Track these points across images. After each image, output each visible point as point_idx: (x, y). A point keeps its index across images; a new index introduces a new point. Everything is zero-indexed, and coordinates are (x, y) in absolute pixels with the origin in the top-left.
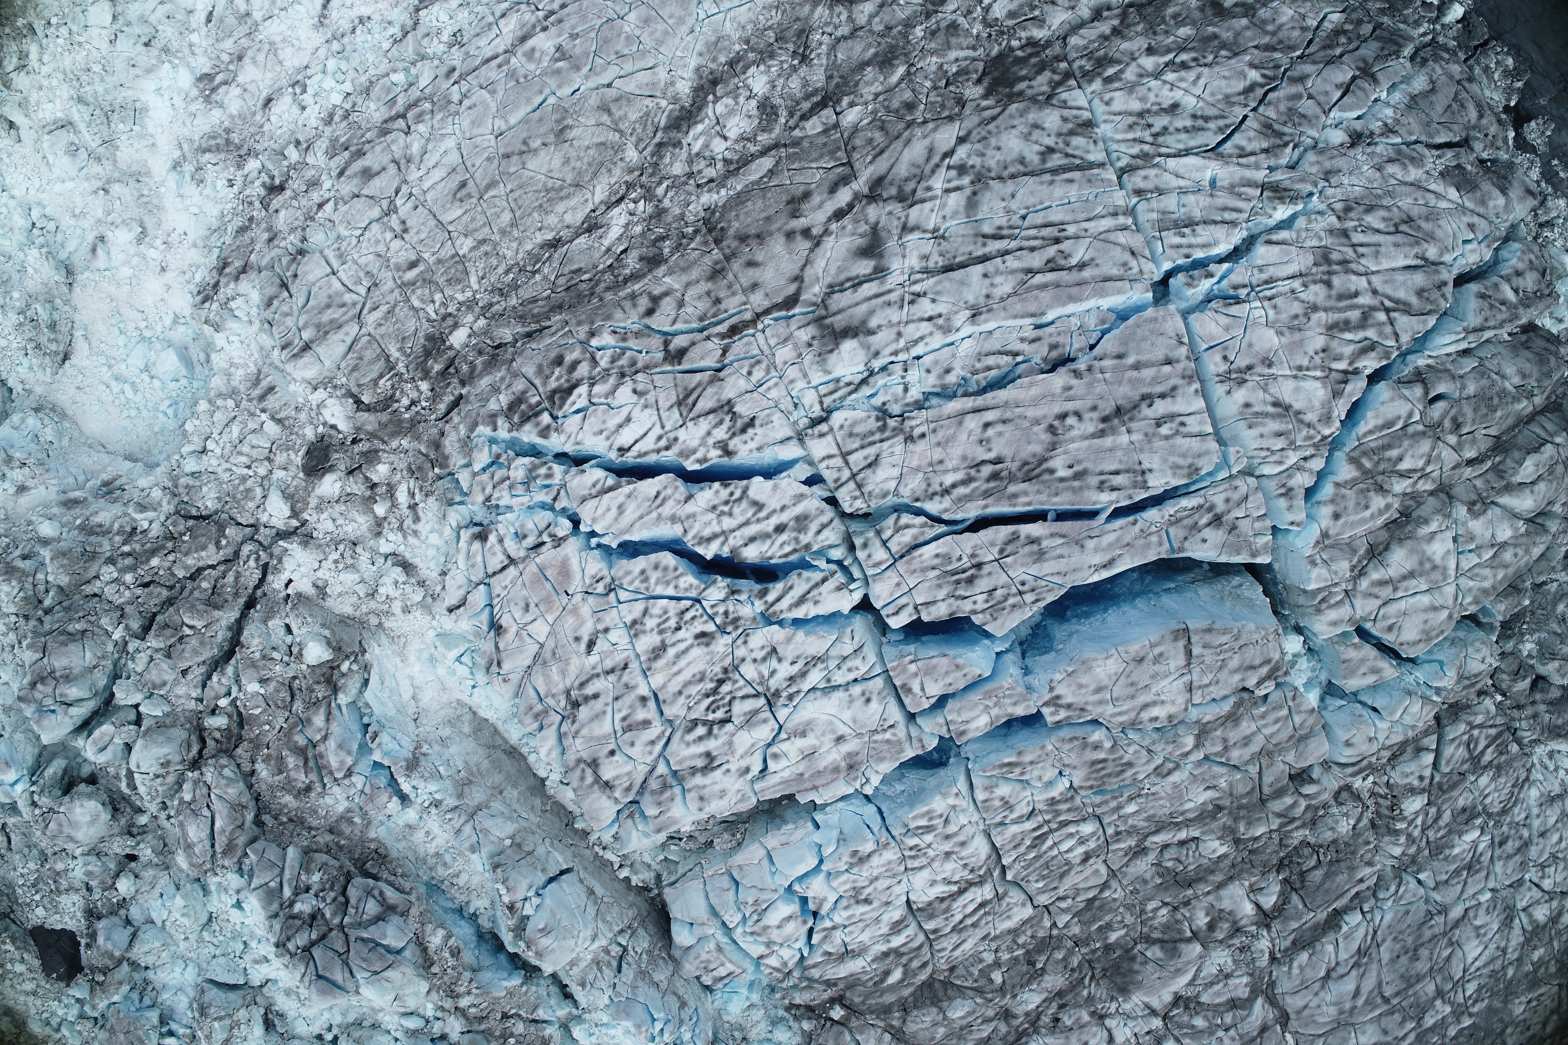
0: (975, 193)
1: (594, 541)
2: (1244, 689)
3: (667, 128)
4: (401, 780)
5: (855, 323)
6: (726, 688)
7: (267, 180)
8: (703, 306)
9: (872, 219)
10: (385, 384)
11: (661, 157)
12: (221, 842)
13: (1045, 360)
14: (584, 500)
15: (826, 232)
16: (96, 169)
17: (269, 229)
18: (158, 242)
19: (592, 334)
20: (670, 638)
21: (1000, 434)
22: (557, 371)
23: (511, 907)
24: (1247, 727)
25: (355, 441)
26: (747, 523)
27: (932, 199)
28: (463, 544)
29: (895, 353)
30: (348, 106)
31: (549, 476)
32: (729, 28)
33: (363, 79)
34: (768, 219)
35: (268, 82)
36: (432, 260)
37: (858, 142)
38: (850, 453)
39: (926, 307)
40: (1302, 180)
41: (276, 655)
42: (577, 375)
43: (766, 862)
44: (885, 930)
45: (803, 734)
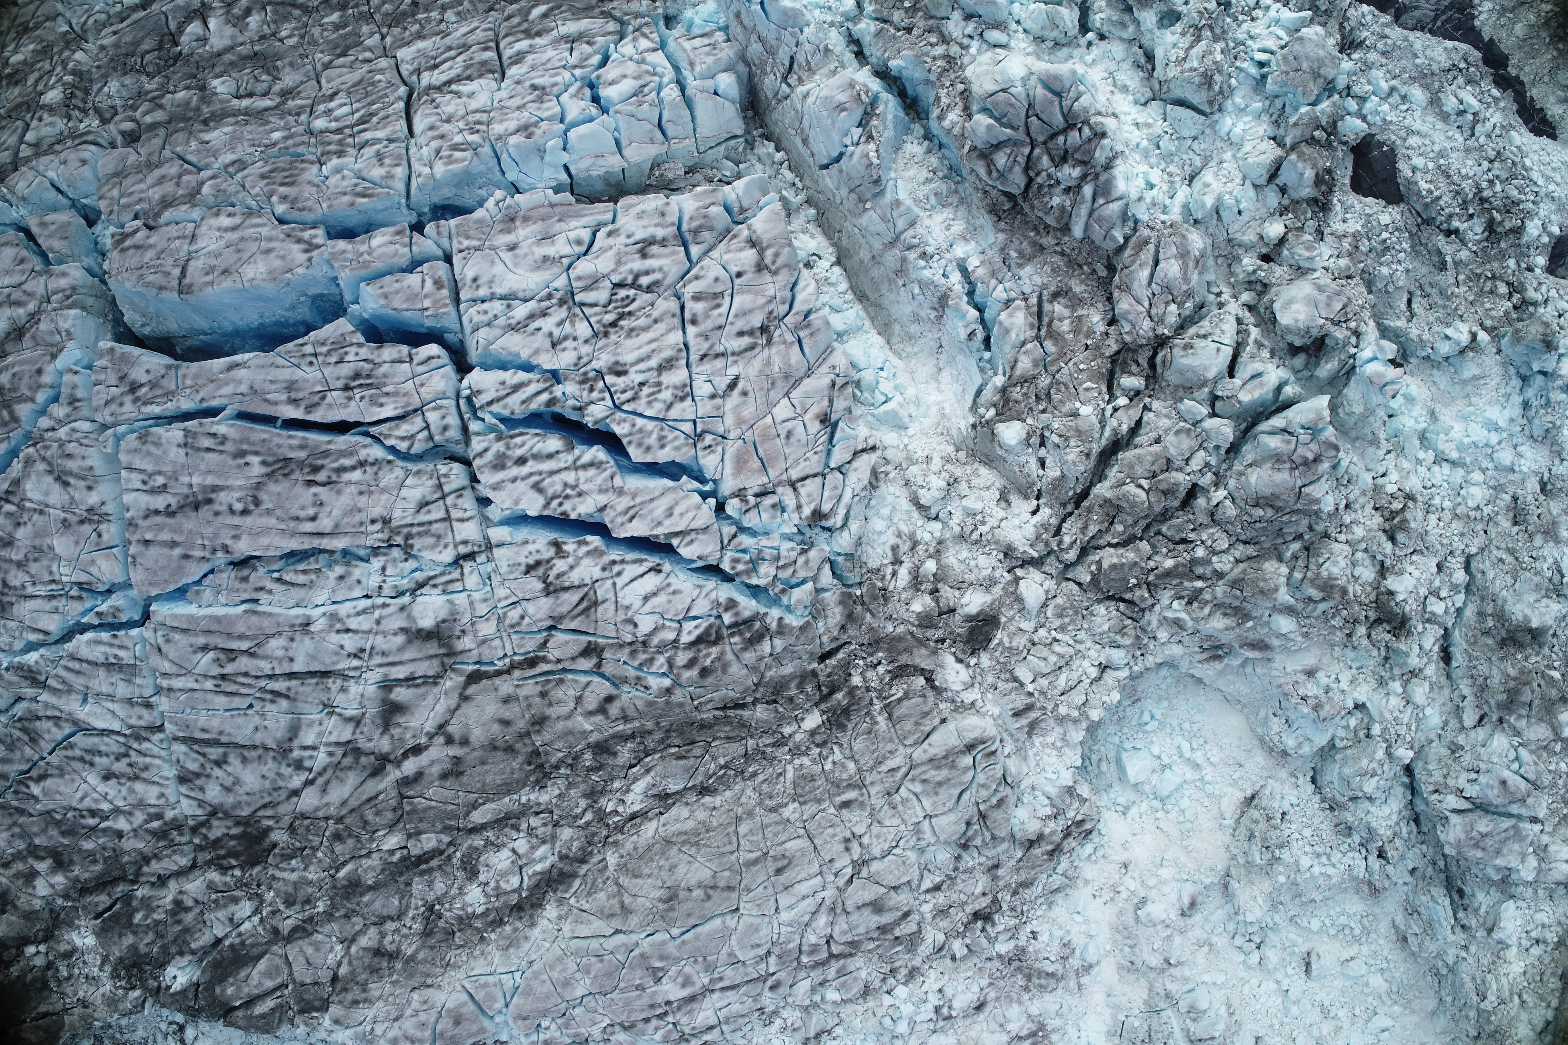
0: (290, 740)
1: (707, 488)
2: (150, 228)
3: (574, 875)
4: (958, 288)
5: (417, 643)
6: (610, 318)
7: (989, 929)
8: (558, 694)
9: (386, 739)
10: (897, 692)
11: (583, 849)
12: (1148, 254)
13: (255, 569)
14: (705, 529)
15: (431, 736)
16: (1172, 987)
17: (995, 878)
18: (1124, 895)
19: (668, 691)
20: (652, 376)
21: (303, 508)
22: (708, 662)
23: (870, 138)
24: (156, 194)
25: (943, 641)
26: (552, 473)
27: (329, 744)
28: (842, 512)
29: (385, 605)
30: (891, 981)
31: (736, 561)
32: (497, 957)
33: (871, 1004)
34: (483, 763)
35: (977, 1027)
36: (826, 804)
37: (389, 815)
38: (443, 520)
39: (350, 643)
40: (11, 683)
41: (1055, 439)
42: (689, 655)
43: (624, 143)
44: (530, 58)
45: (546, 258)
